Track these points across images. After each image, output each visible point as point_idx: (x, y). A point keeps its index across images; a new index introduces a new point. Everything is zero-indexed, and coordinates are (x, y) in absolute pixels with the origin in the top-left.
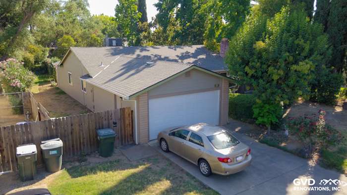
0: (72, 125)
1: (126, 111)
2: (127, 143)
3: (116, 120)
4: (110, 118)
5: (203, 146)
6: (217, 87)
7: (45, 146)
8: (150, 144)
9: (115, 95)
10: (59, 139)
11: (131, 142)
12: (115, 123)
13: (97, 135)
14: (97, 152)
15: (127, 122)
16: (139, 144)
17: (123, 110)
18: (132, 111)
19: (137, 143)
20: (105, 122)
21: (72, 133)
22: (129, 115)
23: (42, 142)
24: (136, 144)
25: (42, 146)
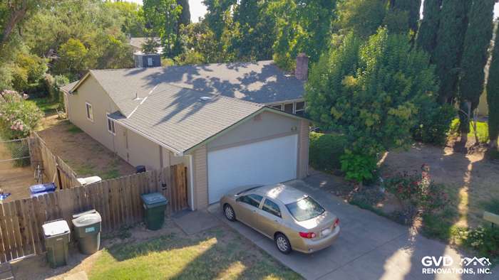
0: (110, 191)
1: (179, 168)
2: (180, 209)
3: (165, 181)
4: (158, 179)
5: (281, 217)
6: (294, 131)
7: (79, 222)
8: (210, 209)
9: (160, 147)
10: (94, 211)
11: (186, 208)
12: (164, 185)
13: (142, 202)
14: (142, 223)
15: (180, 182)
16: (196, 210)
17: (174, 168)
18: (186, 168)
19: (193, 209)
20: (152, 185)
21: (109, 201)
22: (182, 173)
23: (74, 216)
24: (191, 210)
25: (74, 221)
